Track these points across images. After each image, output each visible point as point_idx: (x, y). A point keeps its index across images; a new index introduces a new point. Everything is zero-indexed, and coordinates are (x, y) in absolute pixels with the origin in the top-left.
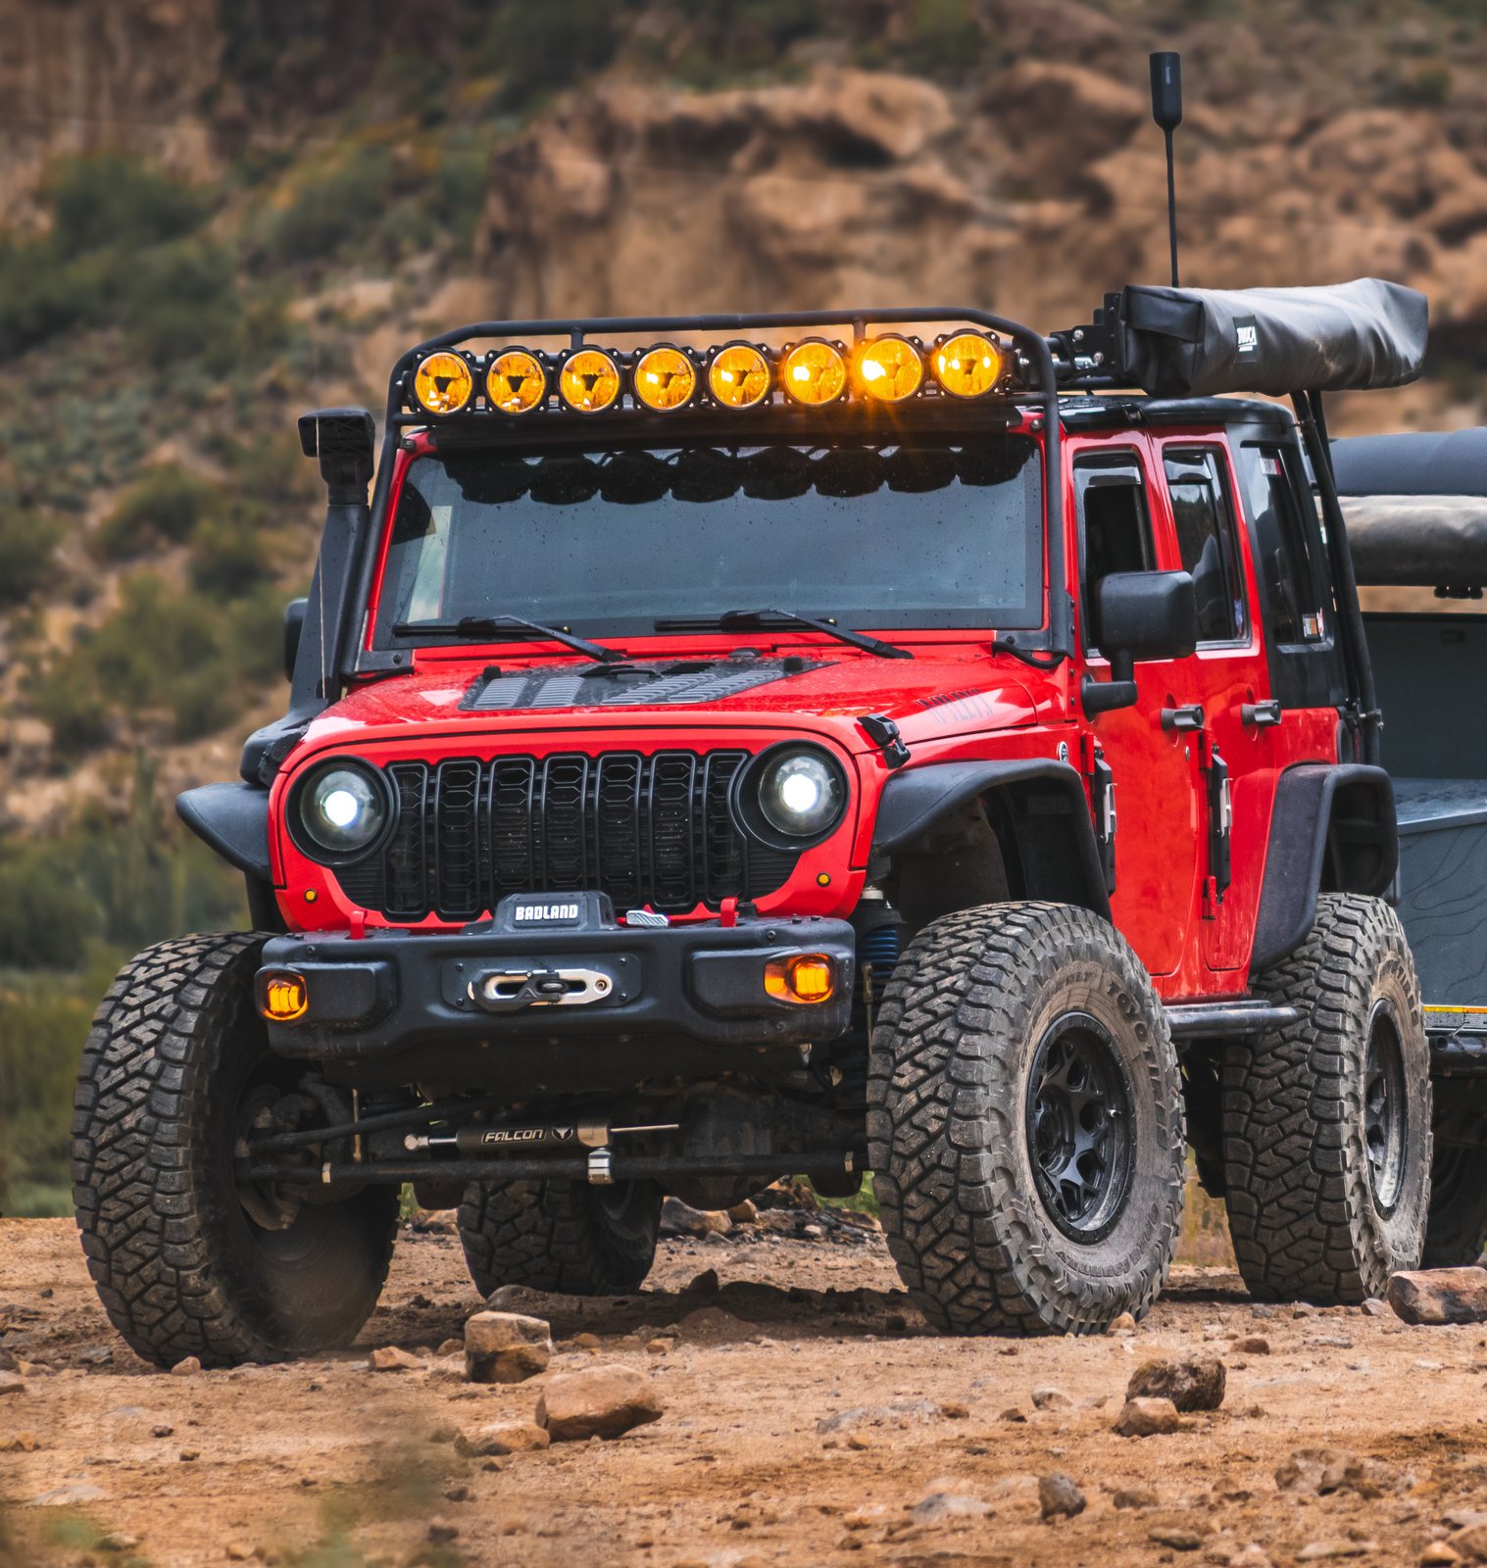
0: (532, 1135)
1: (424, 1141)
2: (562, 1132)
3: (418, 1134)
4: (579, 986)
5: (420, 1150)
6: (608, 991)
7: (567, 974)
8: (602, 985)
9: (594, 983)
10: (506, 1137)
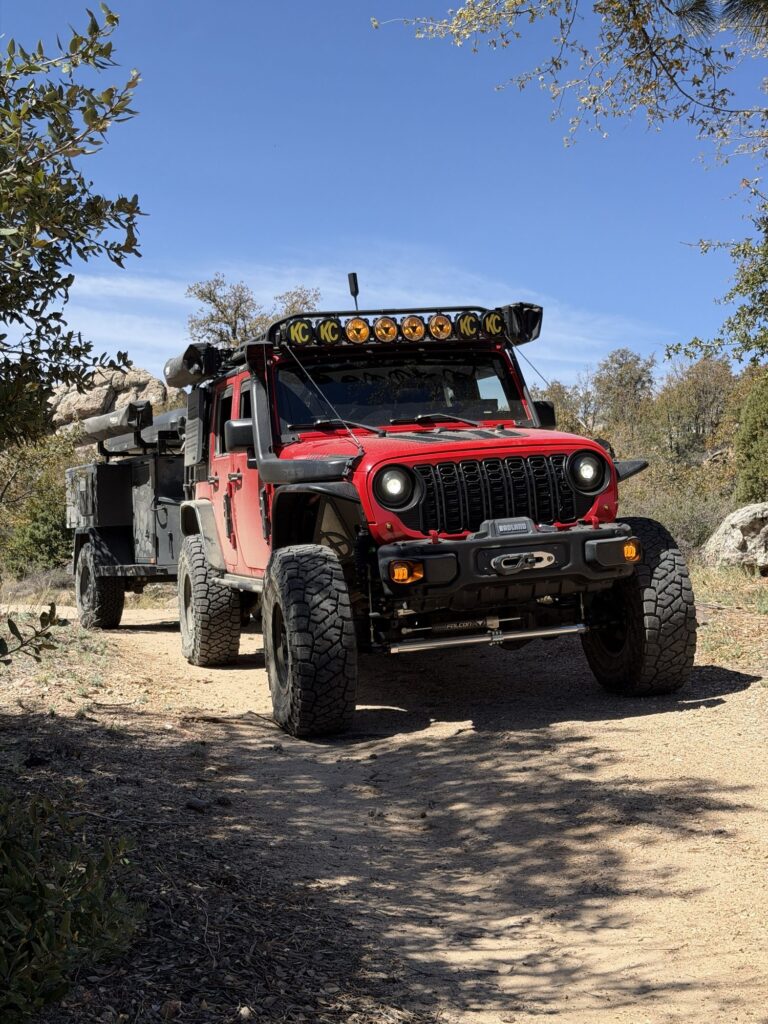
0: (467, 624)
1: (410, 630)
2: (480, 623)
3: (408, 627)
4: (539, 560)
5: (408, 634)
6: (553, 561)
7: (537, 554)
8: (549, 559)
9: (546, 559)
10: (455, 626)
